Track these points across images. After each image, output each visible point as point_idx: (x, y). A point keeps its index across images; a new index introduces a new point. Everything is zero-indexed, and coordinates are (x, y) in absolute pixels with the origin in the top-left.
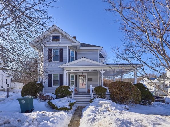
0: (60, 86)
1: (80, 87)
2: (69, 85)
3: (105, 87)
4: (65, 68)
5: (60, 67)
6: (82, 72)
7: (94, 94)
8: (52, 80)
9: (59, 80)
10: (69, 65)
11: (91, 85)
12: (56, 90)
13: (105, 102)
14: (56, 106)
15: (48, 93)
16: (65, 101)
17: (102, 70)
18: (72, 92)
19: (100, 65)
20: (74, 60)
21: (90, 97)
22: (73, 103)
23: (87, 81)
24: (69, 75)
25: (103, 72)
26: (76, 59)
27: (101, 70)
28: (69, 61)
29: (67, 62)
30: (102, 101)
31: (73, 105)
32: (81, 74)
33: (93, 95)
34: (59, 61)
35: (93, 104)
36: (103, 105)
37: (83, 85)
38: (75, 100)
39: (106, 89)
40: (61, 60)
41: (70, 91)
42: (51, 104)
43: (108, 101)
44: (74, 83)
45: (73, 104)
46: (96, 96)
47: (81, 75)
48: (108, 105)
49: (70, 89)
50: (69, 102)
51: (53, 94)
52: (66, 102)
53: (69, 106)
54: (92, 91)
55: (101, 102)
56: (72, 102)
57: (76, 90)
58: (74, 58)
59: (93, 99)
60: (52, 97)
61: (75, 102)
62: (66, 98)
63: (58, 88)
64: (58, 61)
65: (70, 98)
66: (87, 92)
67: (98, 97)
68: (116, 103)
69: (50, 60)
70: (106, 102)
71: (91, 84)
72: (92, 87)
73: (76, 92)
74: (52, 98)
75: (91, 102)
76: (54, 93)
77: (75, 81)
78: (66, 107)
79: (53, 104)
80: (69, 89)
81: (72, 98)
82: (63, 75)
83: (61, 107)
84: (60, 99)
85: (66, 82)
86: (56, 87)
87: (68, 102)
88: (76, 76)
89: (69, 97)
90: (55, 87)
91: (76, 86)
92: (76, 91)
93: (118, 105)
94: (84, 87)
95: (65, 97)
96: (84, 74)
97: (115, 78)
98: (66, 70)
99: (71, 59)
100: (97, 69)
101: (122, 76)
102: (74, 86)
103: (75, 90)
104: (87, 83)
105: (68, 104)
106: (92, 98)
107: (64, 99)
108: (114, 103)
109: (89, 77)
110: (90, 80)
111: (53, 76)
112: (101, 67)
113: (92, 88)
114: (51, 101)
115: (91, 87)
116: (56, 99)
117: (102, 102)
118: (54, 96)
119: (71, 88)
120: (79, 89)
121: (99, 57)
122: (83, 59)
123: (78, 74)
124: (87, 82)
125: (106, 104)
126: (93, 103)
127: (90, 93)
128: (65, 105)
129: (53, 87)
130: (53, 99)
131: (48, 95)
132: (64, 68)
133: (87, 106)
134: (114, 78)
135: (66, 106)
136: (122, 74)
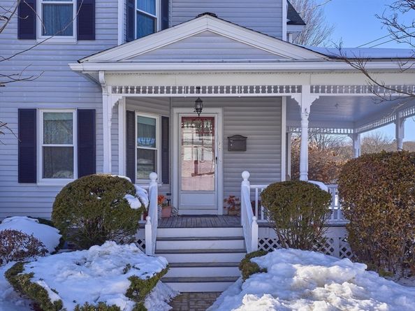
0: (80, 176)
1: (185, 187)
2: (130, 171)
3: (323, 187)
4: (107, 73)
5: (78, 67)
6: (199, 100)
7: (263, 220)
8: (40, 144)
9: (75, 144)
10: (131, 60)
11: (246, 175)
12: (59, 200)
13: (324, 269)
14: (54, 297)
15: (15, 218)
16: (108, 263)
17: (306, 89)
18: (144, 212)
19: (295, 61)
20: (154, 31)
21: (243, 238)
22: (149, 280)
23: (224, 153)
24: (130, 115)
25: (306, 100)
26: (165, 26)
27: (300, 89)
28: (129, 37)
29: (120, 42)
30: (309, 263)
31: (148, 292)
32: (190, 112)
33: (255, 227)
34: (72, 39)
35: (264, 286)
36: (318, 291)
37: (196, 174)
38: (163, 261)
39: (327, 197)
40: (87, 30)
41: (135, 204)
42: (28, 283)
43: (342, 266)
44: (154, 164)
45: (151, 283)
46: (272, 234)
47: (193, 119)
48: (348, 288)
49: (134, 193)
50: (132, 273)
51: (42, 221)
52: (109, 270)
53: (129, 294)
54: (253, 204)
55: (303, 273)
56: (143, 270)
57: (164, 201)
58: (154, 19)
59: (261, 253)
60: (35, 241)
61: (164, 272)
62: (110, 246)
63: (70, 188)
64: (72, 35)
65: (133, 247)
66: (220, 212)
67: (283, 243)
68: (384, 275)
69: (27, 30)
70: (334, 270)
71: (246, 168)
72: (251, 181)
73: (167, 212)
74: (35, 250)
75: (249, 268)
76: (49, 216)
77: (158, 148)
78: (110, 302)
79: (38, 288)
80: (127, 196)
81: (144, 246)
82: (98, 116)
83: (82, 305)
84: (79, 254)
85: (115, 155)
86: (61, 183)
87: (125, 271)
88: (166, 122)
89: (130, 242)
90: (52, 186)
91: (166, 178)
92: (164, 205)
93: (399, 289)
94: (206, 183)
95: (107, 243)
96: (206, 112)
97: (362, 136)
98: (114, 90)
99: (137, 27)
100: (278, 84)
101: (399, 123)
102: (153, 176)
103: (160, 199)
104: (224, 162)
105: (124, 284)
106: (253, 245)
107: (102, 255)
108: (374, 275)
109: (235, 131)
110: (237, 144)
111: (46, 122)
112: (300, 72)
113: (253, 190)
114: (27, 269)
115: (246, 185)
116: (57, 250)
117: (311, 269)
118: (49, 236)
119: (140, 189)
120: (182, 196)
121: (285, 20)
122: (206, 23)
123: (176, 110)
124: (220, 158)
125: (334, 286)
126: (263, 280)
127: (238, 216)
128: (103, 290)
129: (41, 181)
130: (44, 252)
131: (15, 232)
132: (101, 76)
133: (227, 299)
134: (355, 137)
135: (114, 294)
136: (401, 115)
